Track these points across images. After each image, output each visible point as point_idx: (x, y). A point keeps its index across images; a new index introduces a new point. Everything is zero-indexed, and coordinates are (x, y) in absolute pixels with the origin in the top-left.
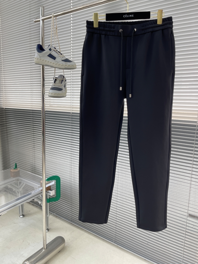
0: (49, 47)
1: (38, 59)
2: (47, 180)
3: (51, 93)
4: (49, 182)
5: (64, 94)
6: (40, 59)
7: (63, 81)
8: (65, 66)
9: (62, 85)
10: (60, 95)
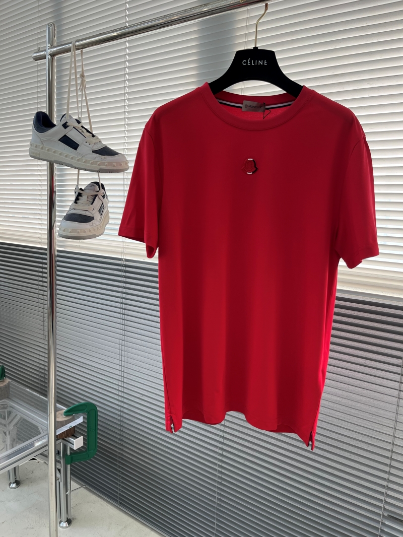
0: (63, 118)
2: (67, 413)
3: (63, 229)
4: (70, 417)
5: (98, 228)
6: (41, 147)
7: (97, 198)
8: (99, 165)
9: (93, 208)
10: (85, 232)
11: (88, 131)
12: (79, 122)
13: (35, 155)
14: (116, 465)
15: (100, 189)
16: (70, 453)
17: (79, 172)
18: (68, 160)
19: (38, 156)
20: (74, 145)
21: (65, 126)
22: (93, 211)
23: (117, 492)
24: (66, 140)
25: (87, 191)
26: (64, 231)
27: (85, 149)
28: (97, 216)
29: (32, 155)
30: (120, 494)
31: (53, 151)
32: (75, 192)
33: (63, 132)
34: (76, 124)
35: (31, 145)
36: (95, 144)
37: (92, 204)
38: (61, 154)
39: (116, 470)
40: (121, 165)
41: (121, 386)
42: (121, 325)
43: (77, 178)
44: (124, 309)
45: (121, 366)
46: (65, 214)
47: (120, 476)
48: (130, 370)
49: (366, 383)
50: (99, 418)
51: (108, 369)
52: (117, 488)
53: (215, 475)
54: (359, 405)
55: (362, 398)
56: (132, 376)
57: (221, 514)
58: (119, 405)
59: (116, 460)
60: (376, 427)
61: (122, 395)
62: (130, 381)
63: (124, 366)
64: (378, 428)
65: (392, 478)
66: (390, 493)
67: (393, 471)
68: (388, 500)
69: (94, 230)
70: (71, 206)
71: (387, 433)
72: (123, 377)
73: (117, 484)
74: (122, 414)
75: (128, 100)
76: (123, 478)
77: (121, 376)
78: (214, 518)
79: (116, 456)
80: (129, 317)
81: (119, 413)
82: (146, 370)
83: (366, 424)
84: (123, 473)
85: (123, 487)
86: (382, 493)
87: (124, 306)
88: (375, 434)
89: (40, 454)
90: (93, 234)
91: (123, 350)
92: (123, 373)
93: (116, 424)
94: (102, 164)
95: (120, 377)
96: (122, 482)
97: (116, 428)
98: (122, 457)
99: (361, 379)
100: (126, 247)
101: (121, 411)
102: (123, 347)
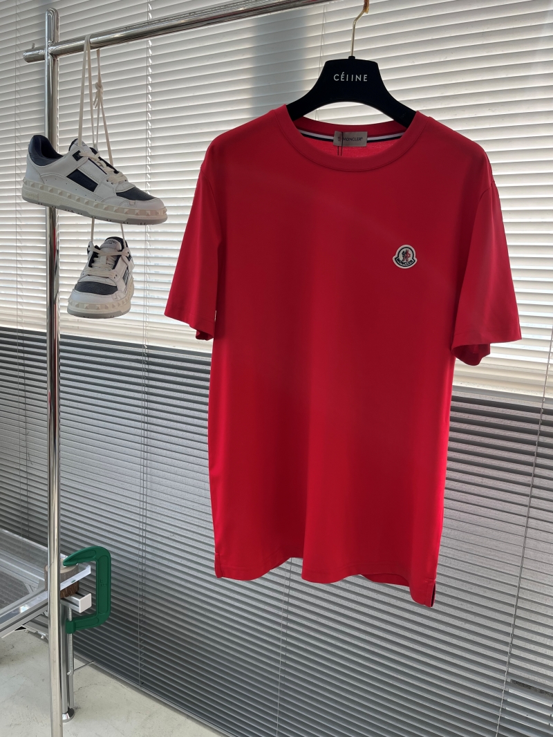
0: (74, 145)
1: (33, 185)
2: (68, 563)
3: (76, 304)
4: (73, 568)
5: (123, 302)
6: (40, 186)
7: (120, 259)
8: (126, 213)
9: (115, 273)
10: (107, 308)
11: (108, 165)
12: (95, 152)
13: (31, 198)
14: (136, 631)
15: (123, 247)
16: (73, 618)
17: (93, 222)
18: (81, 206)
19: (36, 199)
20: (90, 185)
21: (77, 156)
22: (115, 278)
23: (137, 669)
24: (78, 177)
25: (105, 250)
26: (77, 306)
27: (106, 190)
28: (121, 285)
29: (26, 197)
30: (141, 671)
31: (59, 191)
32: (88, 252)
33: (74, 165)
34: (92, 155)
35: (25, 182)
36: (120, 183)
37: (114, 268)
38: (70, 197)
39: (136, 638)
40: (157, 214)
41: (143, 523)
42: (143, 438)
43: (90, 230)
44: (147, 416)
45: (143, 494)
46: (75, 282)
47: (141, 646)
48: (154, 500)
49: (482, 509)
50: (113, 569)
51: (123, 500)
52: (137, 663)
53: (278, 639)
54: (473, 537)
55: (477, 528)
56: (158, 508)
57: (285, 691)
58: (139, 549)
59: (136, 626)
60: (496, 566)
61: (144, 535)
62: (156, 514)
63: (146, 495)
64: (498, 567)
65: (517, 632)
66: (515, 652)
67: (519, 623)
68: (513, 661)
69: (119, 305)
70: (83, 271)
71: (511, 573)
72: (146, 510)
73: (137, 657)
74: (144, 561)
75: (152, 121)
76: (146, 649)
77: (143, 509)
78: (276, 697)
79: (136, 619)
80: (153, 426)
81: (140, 560)
82: (179, 499)
83: (482, 563)
84: (145, 642)
85: (145, 661)
86: (505, 653)
87: (146, 411)
88: (495, 575)
89: (31, 621)
90: (118, 310)
91: (145, 472)
92: (145, 504)
93: (137, 575)
94: (131, 211)
95: (141, 510)
96: (145, 655)
97: (137, 581)
98: (144, 620)
99: (477, 503)
100: (149, 328)
101: (142, 557)
102: (145, 468)
